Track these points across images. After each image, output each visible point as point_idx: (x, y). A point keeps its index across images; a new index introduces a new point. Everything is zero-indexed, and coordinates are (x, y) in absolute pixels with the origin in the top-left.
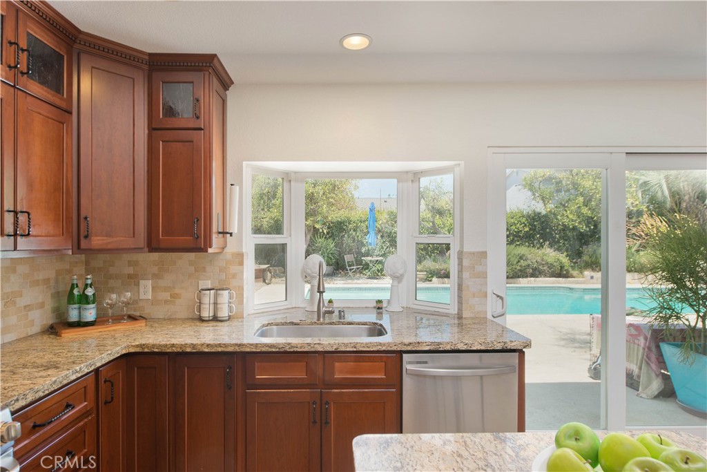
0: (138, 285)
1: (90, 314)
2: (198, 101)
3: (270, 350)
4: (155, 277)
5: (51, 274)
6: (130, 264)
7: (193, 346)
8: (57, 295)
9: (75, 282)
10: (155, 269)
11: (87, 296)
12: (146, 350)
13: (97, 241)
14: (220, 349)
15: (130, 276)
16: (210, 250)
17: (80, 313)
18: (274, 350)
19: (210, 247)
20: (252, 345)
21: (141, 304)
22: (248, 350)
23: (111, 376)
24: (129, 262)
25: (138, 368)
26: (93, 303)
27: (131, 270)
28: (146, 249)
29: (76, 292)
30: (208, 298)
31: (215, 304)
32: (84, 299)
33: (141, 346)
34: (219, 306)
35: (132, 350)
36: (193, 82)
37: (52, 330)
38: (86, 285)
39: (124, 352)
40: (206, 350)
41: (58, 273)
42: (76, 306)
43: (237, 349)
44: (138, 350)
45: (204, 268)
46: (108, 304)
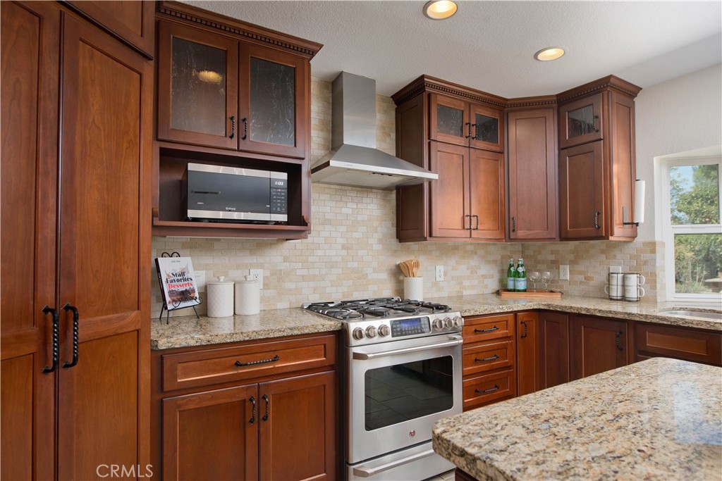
0: (558, 268)
1: (522, 284)
2: (597, 117)
3: (661, 322)
4: (573, 263)
5: (498, 257)
6: (552, 252)
7: (588, 310)
8: (502, 271)
9: (512, 263)
10: (572, 257)
11: (519, 273)
12: (551, 309)
13: (521, 233)
14: (610, 315)
15: (552, 262)
16: (611, 238)
17: (515, 284)
18: (665, 323)
19: (612, 235)
20: (642, 315)
21: (560, 283)
22: (637, 319)
23: (526, 321)
24: (552, 251)
25: (547, 321)
26: (523, 277)
27: (552, 257)
28: (558, 238)
29: (512, 269)
30: (617, 281)
31: (624, 286)
32: (517, 274)
33: (548, 305)
34: (626, 288)
35: (542, 307)
36: (592, 104)
37: (498, 293)
38: (519, 265)
39: (536, 307)
40: (598, 314)
41: (503, 257)
42: (512, 278)
43: (627, 317)
44: (546, 308)
45: (615, 256)
46: (533, 279)
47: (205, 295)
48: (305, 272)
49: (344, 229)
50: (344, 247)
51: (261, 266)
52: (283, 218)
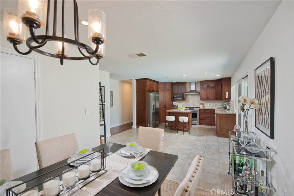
13: (217, 99)
48: (188, 104)
50: (193, 101)
51: (183, 103)
52: (182, 99)
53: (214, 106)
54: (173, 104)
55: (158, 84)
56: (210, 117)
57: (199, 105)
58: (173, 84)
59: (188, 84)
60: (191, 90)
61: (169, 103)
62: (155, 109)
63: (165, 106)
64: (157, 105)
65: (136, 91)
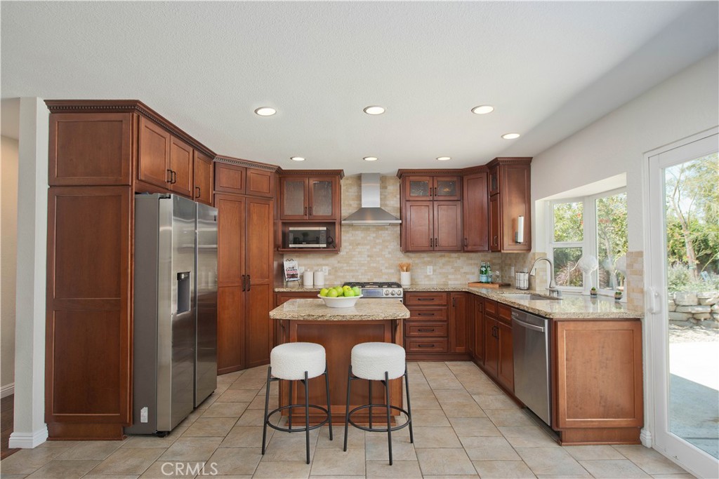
13: (470, 248)
19: (503, 250)
23: (458, 298)
28: (490, 250)
29: (483, 269)
47: (302, 277)
48: (348, 268)
49: (368, 247)
50: (368, 256)
51: (327, 265)
52: (325, 246)
53: (450, 277)
54: (281, 266)
55: (211, 166)
56: (448, 324)
57: (393, 271)
58: (283, 177)
59: (349, 182)
60: (363, 207)
61: (265, 267)
62: (194, 300)
63: (246, 279)
64: (204, 279)
65: (52, 186)
